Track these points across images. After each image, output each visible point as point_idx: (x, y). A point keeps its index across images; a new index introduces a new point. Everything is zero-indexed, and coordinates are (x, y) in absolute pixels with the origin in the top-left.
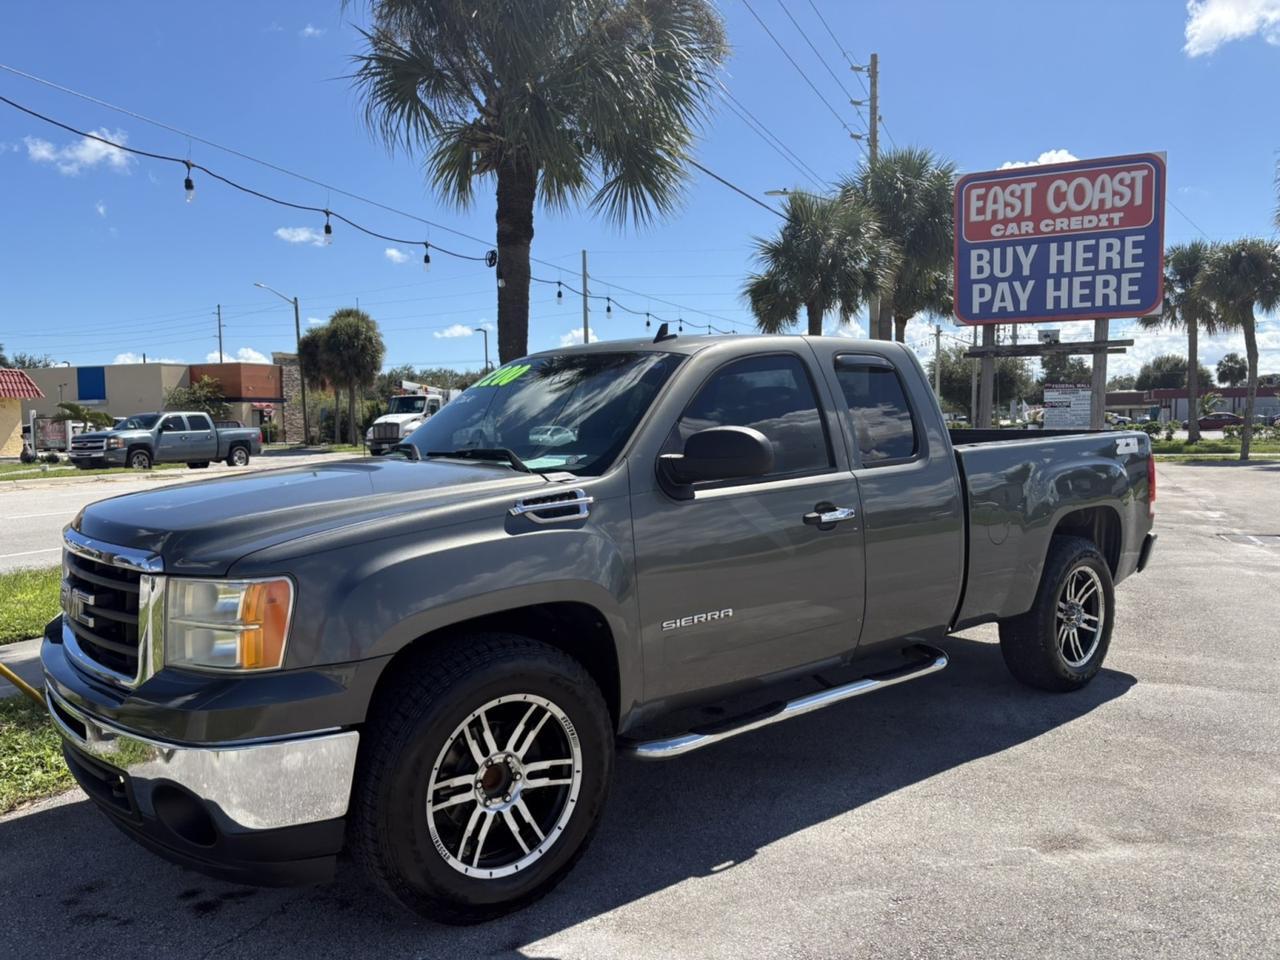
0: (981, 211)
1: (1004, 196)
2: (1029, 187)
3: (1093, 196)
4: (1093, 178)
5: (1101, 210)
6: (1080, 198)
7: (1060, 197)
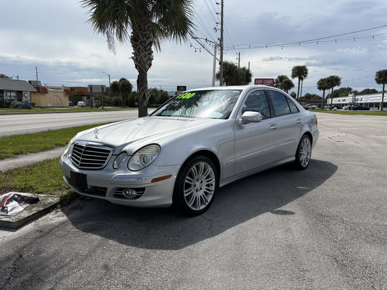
0: (257, 82)
1: (259, 81)
2: (262, 80)
3: (268, 82)
4: (268, 80)
5: (268, 84)
6: (266, 82)
7: (265, 82)
